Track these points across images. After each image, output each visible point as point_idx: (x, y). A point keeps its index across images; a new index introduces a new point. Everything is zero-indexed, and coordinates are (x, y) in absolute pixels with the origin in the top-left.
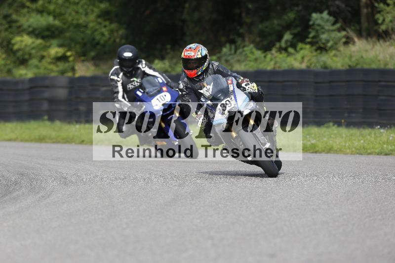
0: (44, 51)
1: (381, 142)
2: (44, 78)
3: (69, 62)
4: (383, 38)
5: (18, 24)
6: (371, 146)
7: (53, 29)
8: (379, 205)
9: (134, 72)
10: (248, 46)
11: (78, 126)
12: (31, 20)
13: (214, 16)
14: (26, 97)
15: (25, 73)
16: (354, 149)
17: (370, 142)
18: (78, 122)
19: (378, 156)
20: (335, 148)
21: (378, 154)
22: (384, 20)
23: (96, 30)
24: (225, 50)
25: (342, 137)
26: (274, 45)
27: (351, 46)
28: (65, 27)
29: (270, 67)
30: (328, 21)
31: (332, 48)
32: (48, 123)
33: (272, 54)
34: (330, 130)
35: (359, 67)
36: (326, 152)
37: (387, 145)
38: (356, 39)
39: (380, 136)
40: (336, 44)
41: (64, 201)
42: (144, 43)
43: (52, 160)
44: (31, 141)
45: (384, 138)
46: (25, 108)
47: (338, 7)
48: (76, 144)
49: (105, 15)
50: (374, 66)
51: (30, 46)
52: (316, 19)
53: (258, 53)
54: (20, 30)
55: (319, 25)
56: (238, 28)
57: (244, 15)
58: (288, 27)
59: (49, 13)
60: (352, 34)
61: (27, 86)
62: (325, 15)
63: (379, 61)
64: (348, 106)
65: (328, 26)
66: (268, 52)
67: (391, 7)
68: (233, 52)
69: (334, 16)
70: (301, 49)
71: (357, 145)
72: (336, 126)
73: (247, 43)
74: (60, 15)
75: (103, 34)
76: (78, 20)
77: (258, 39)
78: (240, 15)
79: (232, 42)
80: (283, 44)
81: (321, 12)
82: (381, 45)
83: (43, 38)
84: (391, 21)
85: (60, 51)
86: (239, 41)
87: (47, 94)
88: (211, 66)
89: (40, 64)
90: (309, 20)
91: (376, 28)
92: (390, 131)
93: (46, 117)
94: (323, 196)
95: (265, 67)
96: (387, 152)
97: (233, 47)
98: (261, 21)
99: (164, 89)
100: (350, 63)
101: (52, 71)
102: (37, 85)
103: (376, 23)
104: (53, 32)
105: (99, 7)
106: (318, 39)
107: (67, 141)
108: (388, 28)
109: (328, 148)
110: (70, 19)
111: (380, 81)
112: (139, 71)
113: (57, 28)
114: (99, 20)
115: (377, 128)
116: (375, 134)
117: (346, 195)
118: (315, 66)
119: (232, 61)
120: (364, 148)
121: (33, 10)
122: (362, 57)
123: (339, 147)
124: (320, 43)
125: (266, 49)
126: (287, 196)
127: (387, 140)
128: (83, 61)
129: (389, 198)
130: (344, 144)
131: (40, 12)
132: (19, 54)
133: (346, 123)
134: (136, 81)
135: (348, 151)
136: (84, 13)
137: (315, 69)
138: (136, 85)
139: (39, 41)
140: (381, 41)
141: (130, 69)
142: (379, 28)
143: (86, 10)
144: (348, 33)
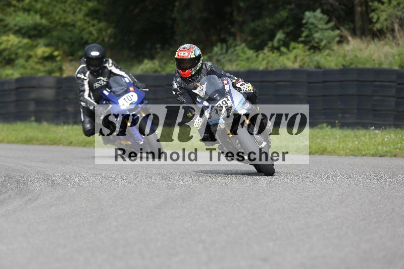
0: (31, 51)
1: (376, 143)
2: (31, 78)
3: (56, 61)
4: (377, 36)
5: (5, 23)
6: (366, 147)
7: (40, 28)
8: (374, 208)
9: (100, 71)
10: (240, 45)
11: (65, 128)
12: (18, 19)
13: (205, 15)
14: (13, 98)
15: (12, 73)
16: (348, 151)
17: (364, 144)
18: (66, 123)
19: (373, 158)
20: (329, 150)
21: (372, 156)
22: (378, 19)
23: (84, 29)
24: (216, 49)
25: (336, 139)
26: (266, 44)
27: (344, 45)
28: (53, 25)
29: (262, 67)
30: (321, 19)
31: (325, 47)
32: (35, 124)
33: (264, 54)
34: (324, 131)
35: (353, 66)
36: (319, 153)
37: (382, 146)
38: (350, 38)
39: (375, 137)
40: (329, 43)
41: (52, 204)
42: (133, 42)
43: (40, 162)
44: (18, 142)
45: (379, 139)
46: (12, 109)
47: (332, 5)
48: (64, 145)
49: (93, 14)
50: (368, 66)
51: (16, 45)
52: (309, 18)
53: (250, 53)
54: (7, 29)
55: (312, 24)
56: (229, 26)
57: (235, 13)
58: (281, 26)
59: (36, 12)
60: (346, 33)
61: (13, 86)
62: (318, 13)
63: (374, 60)
64: (342, 107)
65: (321, 25)
66: (260, 52)
67: (386, 5)
68: (224, 51)
69: (328, 15)
70: (294, 48)
71: (351, 146)
72: (330, 127)
73: (238, 43)
74: (47, 13)
75: (91, 33)
76: (65, 18)
77: (250, 38)
78: (231, 14)
79: (224, 41)
80: (275, 43)
81: (314, 11)
82: (376, 45)
83: (30, 37)
84: (386, 20)
85: (47, 51)
86: (230, 40)
87: (33, 95)
88: (204, 66)
89: (27, 64)
90: (302, 19)
91: (370, 26)
92: (385, 132)
93: (33, 119)
94: (316, 199)
95: (257, 67)
96: (382, 153)
97: (224, 46)
98: (253, 20)
99: (131, 89)
100: (344, 63)
101: (39, 71)
102: (23, 85)
103: (370, 21)
104: (40, 31)
105: (87, 5)
106: (311, 38)
107: (55, 142)
108: (383, 27)
109: (321, 149)
110: (57, 18)
111: (375, 81)
112: (106, 70)
113: (44, 27)
114: (87, 19)
115: (371, 129)
116: (370, 135)
117: (340, 197)
118: (308, 65)
119: (222, 61)
120: (358, 149)
121: (19, 9)
122: (356, 56)
123: (332, 148)
124: (313, 42)
125: (258, 48)
126: (279, 199)
127: (382, 141)
128: (71, 61)
129: (384, 201)
130: (338, 145)
131: (27, 10)
132: (5, 54)
133: (339, 124)
134: (103, 80)
135: (342, 152)
136: (72, 11)
137: (308, 68)
138: (103, 84)
139: (26, 41)
140: (376, 40)
141: (96, 67)
142: (374, 26)
143: (73, 8)
144: (341, 31)
